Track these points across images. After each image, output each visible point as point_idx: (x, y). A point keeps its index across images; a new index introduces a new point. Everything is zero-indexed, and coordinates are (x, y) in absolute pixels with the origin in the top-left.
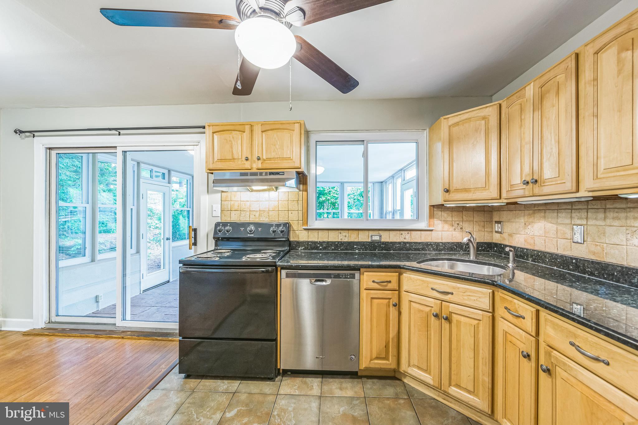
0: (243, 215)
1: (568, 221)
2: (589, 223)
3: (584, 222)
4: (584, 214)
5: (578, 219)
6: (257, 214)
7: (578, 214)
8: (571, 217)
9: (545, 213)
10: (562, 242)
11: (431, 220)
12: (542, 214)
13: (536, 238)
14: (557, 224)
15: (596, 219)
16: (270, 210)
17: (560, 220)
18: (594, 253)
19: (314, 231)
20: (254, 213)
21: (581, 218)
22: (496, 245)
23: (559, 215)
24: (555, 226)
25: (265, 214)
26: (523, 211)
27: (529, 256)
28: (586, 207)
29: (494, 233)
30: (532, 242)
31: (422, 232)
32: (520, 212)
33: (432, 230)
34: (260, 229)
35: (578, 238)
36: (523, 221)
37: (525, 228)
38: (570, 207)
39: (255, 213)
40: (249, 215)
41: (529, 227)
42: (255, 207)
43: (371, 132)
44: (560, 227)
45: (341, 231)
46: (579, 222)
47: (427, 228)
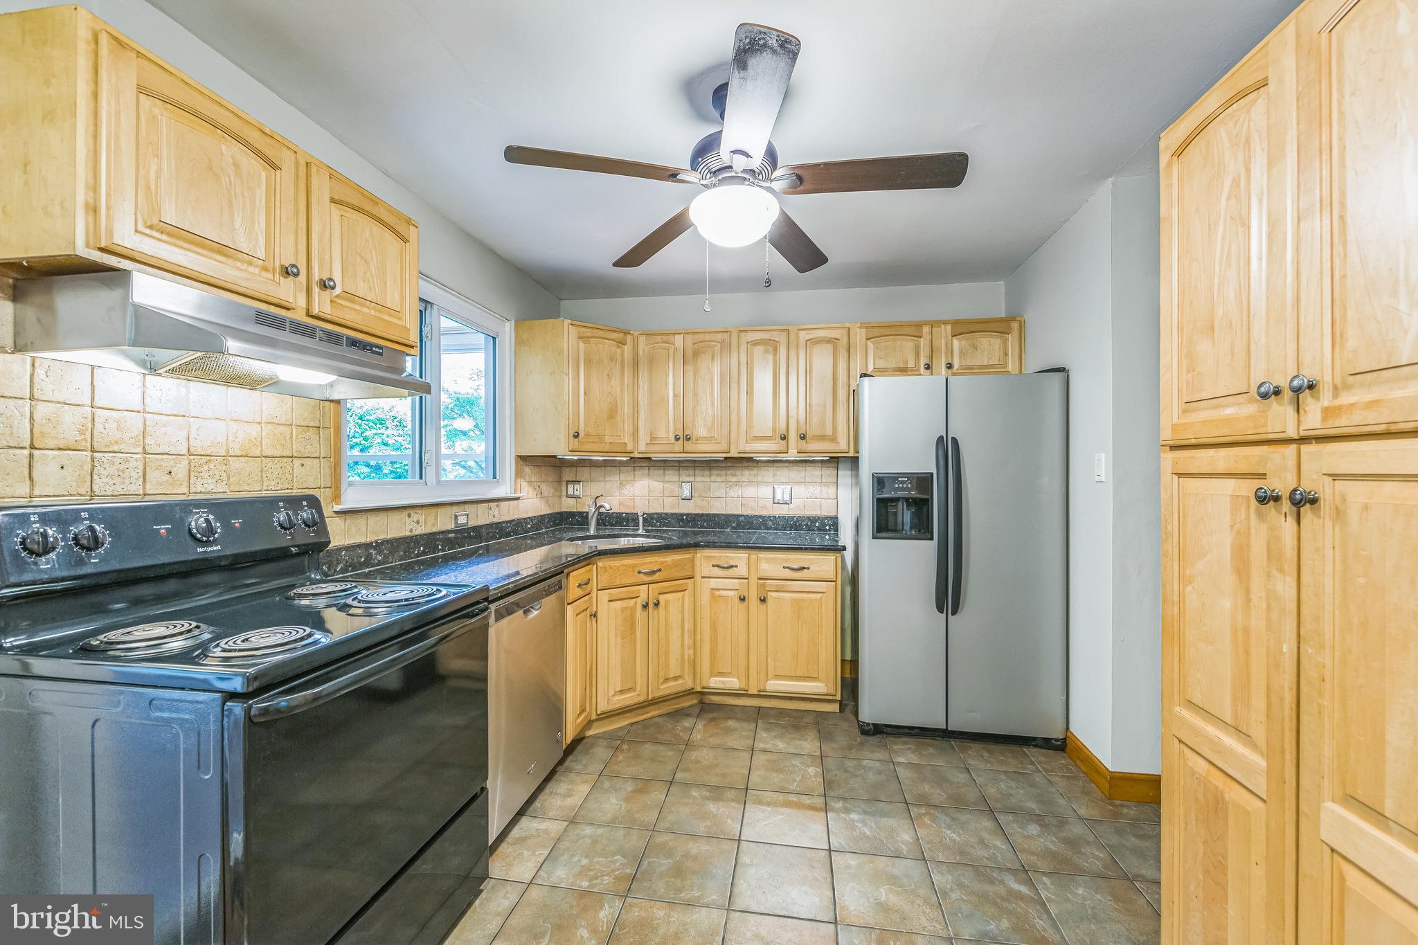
0: (112, 470)
1: (676, 479)
2: (696, 480)
3: (692, 479)
4: (692, 472)
5: (686, 476)
6: (181, 469)
7: (686, 472)
8: (679, 475)
9: (649, 470)
10: (669, 501)
11: (518, 481)
12: (646, 472)
13: (637, 500)
14: (664, 481)
15: (703, 476)
16: (231, 452)
17: (667, 478)
18: (701, 507)
19: (358, 516)
20: (168, 462)
21: (690, 476)
22: (572, 514)
23: (666, 472)
24: (662, 484)
25: (212, 466)
26: (618, 468)
27: (630, 521)
28: (693, 465)
29: (564, 498)
30: (630, 504)
31: (511, 502)
32: (613, 468)
33: (518, 499)
34: (237, 523)
35: (686, 493)
36: (618, 479)
37: (620, 488)
38: (677, 465)
39: (172, 463)
40: (141, 471)
41: (628, 486)
42: (170, 437)
43: (447, 292)
44: (667, 485)
45: (412, 512)
46: (687, 479)
47: (512, 495)
